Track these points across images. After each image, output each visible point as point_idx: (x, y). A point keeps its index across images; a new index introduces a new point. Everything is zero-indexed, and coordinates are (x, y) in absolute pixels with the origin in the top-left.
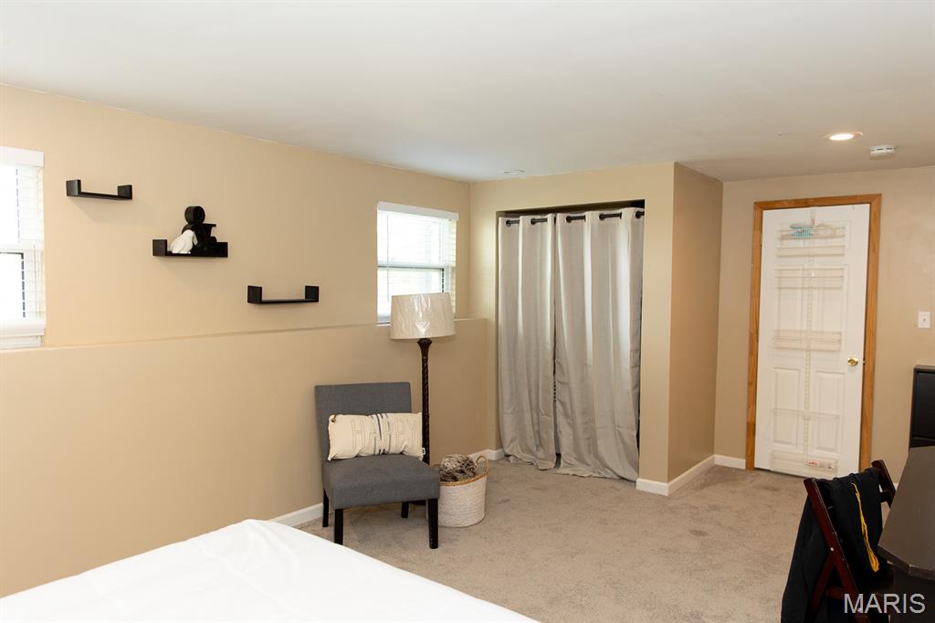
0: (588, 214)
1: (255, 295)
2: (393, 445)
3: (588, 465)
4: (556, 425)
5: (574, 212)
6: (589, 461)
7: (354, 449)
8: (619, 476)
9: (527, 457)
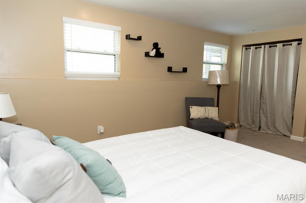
0: (278, 45)
1: (170, 69)
2: (210, 116)
3: (271, 130)
4: (260, 117)
5: (272, 44)
6: (271, 129)
7: (198, 116)
8: (283, 134)
9: (248, 127)
